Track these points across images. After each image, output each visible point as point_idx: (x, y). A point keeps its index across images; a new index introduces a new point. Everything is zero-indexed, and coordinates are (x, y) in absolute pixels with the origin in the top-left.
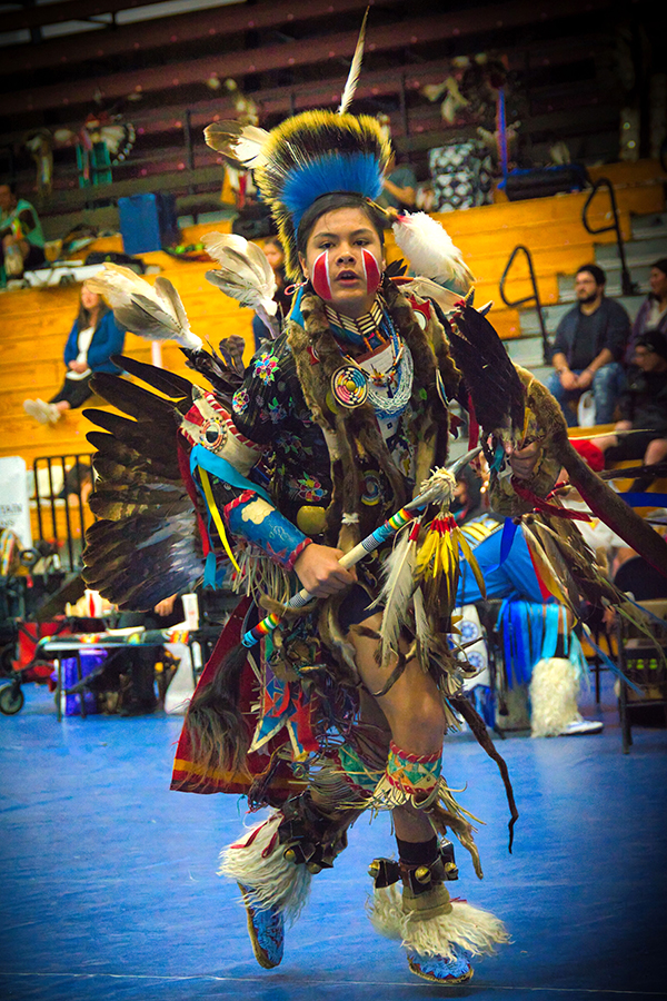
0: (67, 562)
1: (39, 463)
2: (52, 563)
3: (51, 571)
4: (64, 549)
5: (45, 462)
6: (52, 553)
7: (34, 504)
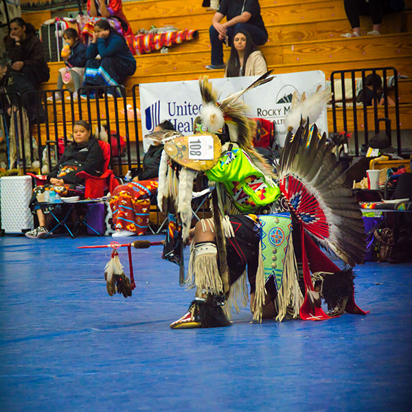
0: (354, 149)
1: (335, 75)
2: (343, 149)
3: (342, 155)
4: (352, 140)
5: (339, 75)
6: (343, 143)
7: (331, 106)
